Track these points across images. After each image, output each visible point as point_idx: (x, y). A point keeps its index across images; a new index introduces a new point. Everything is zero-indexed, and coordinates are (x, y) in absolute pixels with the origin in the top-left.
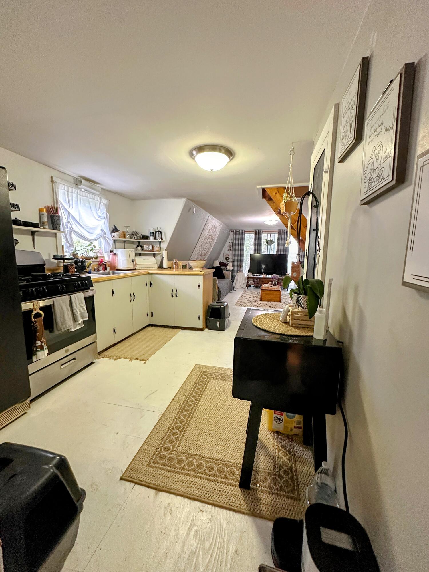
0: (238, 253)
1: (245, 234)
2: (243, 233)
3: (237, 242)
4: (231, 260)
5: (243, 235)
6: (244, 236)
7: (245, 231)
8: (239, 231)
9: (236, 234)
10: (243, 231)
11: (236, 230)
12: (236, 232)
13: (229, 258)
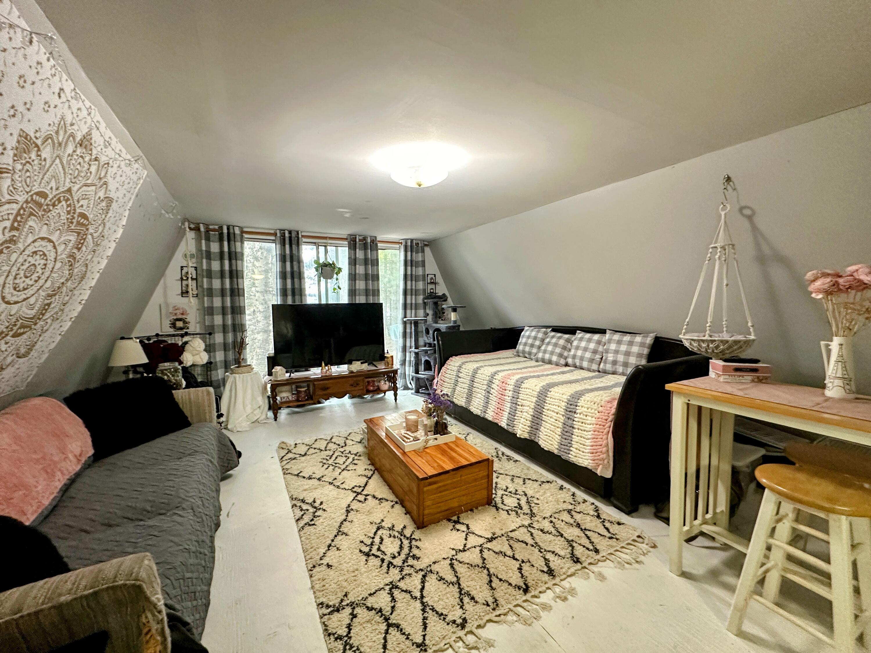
0: (223, 302)
1: (242, 243)
2: (238, 238)
3: (216, 266)
4: (194, 327)
5: (238, 244)
6: (242, 247)
7: (242, 232)
8: (221, 228)
9: (208, 239)
10: (237, 231)
11: (207, 225)
12: (208, 231)
13: (185, 322)
